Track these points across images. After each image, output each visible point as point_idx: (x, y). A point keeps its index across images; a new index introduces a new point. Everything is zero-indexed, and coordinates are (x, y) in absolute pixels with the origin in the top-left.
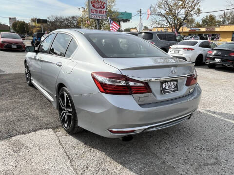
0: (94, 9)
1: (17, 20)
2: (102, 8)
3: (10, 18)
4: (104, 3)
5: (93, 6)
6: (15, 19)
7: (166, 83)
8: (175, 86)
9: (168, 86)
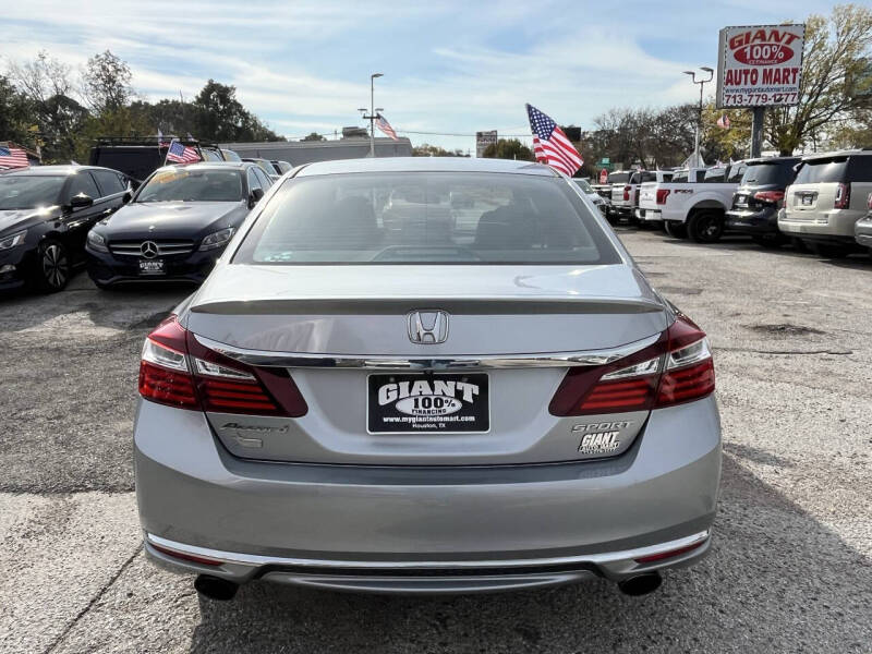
0: (744, 67)
1: (499, 138)
2: (780, 61)
3: (480, 135)
4: (792, 37)
5: (740, 57)
6: (493, 135)
7: (404, 386)
8: (464, 402)
9: (412, 400)
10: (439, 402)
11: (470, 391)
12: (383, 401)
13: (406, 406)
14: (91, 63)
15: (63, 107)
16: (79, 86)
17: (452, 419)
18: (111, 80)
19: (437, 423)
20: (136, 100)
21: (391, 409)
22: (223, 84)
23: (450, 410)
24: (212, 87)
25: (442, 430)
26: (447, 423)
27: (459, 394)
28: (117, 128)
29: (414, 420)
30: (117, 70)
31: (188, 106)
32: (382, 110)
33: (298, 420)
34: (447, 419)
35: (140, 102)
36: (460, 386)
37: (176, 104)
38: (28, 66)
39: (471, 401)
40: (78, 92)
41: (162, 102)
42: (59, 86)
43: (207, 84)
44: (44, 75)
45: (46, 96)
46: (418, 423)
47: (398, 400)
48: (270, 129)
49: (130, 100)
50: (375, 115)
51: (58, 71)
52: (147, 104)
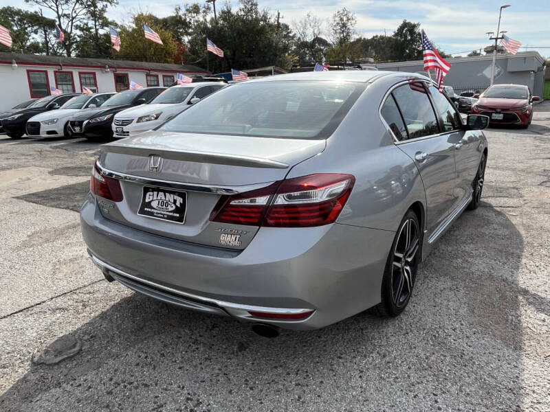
7: (155, 193)
8: (176, 206)
9: (157, 201)
10: (167, 204)
11: (179, 200)
12: (147, 200)
13: (154, 204)
14: (335, 16)
15: (319, 44)
16: (326, 31)
17: (170, 214)
18: (344, 26)
19: (164, 215)
20: (357, 37)
21: (149, 205)
22: (412, 22)
23: (171, 209)
24: (405, 25)
25: (165, 218)
26: (168, 215)
27: (175, 202)
28: (341, 55)
29: (156, 211)
30: (348, 20)
31: (390, 38)
32: (506, 32)
33: (117, 203)
34: (168, 213)
35: (361, 38)
36: (176, 197)
37: (382, 38)
38: (301, 22)
39: (179, 206)
40: (326, 35)
41: (374, 37)
42: (316, 32)
43: (402, 23)
44: (308, 26)
45: (309, 39)
46: (157, 213)
47: (152, 200)
48: (441, 50)
49: (353, 38)
50: (500, 36)
51: (316, 22)
52: (364, 39)
